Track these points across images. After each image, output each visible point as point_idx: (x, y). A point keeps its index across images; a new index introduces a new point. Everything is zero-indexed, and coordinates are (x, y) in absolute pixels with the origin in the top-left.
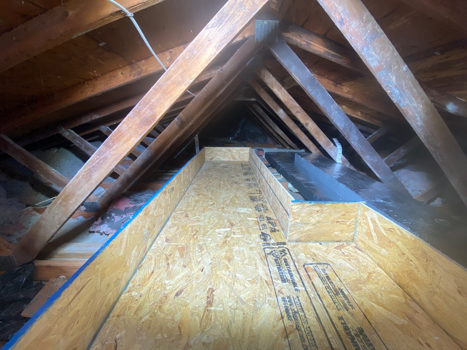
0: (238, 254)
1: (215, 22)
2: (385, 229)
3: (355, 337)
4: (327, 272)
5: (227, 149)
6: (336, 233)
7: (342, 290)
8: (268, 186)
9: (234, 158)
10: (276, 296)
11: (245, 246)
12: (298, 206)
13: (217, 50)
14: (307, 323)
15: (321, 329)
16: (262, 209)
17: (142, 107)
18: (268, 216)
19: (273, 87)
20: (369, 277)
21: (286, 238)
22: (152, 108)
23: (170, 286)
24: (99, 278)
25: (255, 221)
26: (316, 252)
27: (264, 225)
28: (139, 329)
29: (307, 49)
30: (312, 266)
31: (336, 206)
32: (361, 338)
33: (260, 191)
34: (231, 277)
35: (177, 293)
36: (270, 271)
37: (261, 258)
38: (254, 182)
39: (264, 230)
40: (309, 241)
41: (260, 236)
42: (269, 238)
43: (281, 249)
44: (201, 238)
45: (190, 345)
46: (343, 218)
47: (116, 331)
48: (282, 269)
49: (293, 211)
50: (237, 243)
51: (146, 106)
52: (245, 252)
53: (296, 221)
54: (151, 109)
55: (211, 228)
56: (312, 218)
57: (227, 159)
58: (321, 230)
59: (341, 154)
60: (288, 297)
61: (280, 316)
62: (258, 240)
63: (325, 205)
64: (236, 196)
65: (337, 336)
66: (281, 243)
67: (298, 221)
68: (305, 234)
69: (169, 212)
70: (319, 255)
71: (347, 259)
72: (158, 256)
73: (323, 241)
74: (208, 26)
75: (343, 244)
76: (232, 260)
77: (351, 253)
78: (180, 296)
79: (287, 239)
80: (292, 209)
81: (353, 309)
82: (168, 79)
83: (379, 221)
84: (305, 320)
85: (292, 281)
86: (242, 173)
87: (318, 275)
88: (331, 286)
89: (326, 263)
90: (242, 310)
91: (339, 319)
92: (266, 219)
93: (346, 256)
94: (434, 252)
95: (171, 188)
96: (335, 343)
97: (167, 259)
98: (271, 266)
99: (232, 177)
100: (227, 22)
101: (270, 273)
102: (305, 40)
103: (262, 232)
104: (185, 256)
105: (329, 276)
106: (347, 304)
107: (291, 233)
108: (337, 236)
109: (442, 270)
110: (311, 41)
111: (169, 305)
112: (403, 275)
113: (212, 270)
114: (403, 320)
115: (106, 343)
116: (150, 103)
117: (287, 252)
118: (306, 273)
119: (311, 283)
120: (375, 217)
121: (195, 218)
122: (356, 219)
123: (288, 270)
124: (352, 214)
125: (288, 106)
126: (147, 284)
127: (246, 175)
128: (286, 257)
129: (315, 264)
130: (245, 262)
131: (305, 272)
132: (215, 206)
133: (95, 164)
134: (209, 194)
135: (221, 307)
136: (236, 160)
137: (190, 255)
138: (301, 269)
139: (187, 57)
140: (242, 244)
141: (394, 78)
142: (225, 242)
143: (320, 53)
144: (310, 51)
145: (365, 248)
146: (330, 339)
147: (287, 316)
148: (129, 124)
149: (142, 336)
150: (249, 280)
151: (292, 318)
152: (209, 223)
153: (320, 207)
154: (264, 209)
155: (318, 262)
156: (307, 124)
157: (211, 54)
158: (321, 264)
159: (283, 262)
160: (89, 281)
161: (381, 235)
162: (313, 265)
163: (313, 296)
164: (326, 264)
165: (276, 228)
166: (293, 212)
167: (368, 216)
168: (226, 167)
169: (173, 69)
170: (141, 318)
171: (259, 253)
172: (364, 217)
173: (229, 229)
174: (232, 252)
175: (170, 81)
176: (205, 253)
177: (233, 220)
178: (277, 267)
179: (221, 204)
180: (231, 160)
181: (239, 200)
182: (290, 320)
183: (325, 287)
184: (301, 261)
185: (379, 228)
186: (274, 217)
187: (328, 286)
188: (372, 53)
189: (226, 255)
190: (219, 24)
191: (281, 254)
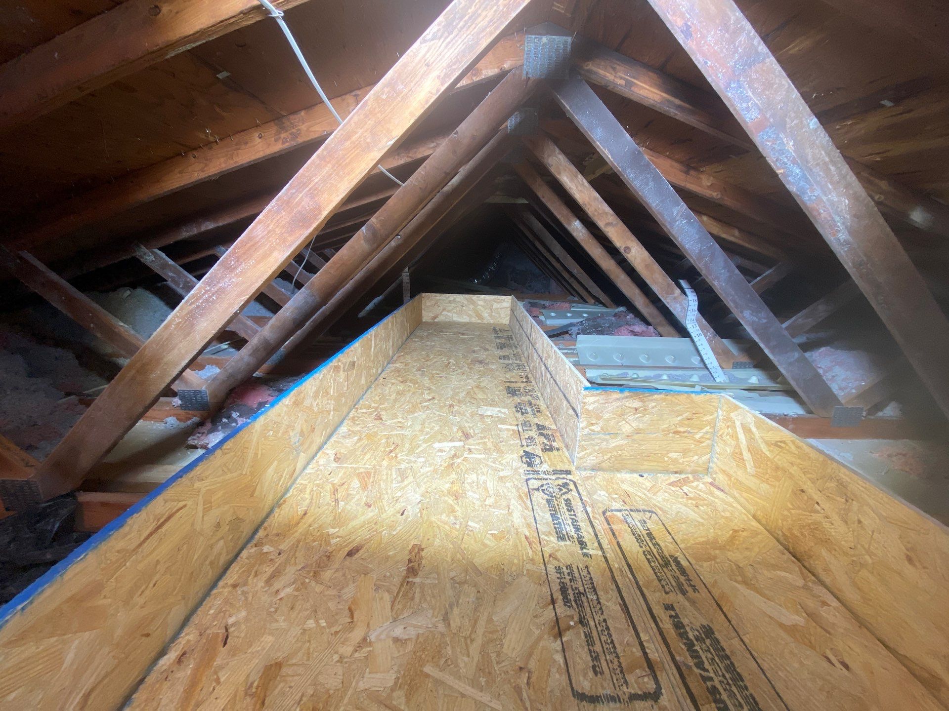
0: (475, 487)
1: (438, 30)
2: (768, 444)
3: (695, 642)
4: (650, 525)
5: (466, 299)
6: (674, 455)
7: (677, 558)
8: (543, 368)
9: (479, 316)
10: (545, 564)
11: (490, 474)
12: (598, 398)
13: (442, 84)
14: (602, 614)
15: (629, 625)
16: (529, 410)
17: (294, 191)
18: (541, 423)
19: (559, 173)
20: (735, 537)
21: (573, 462)
22: (313, 194)
23: (338, 539)
24: (200, 508)
25: (513, 430)
26: (630, 490)
27: (531, 438)
28: (273, 610)
29: (626, 93)
30: (619, 514)
31: (673, 399)
32: (708, 644)
33: (527, 378)
34: (458, 526)
35: (351, 550)
36: (535, 519)
37: (520, 497)
38: (516, 362)
39: (530, 447)
40: (618, 471)
41: (521, 458)
42: (538, 461)
43: (560, 482)
44: (405, 457)
45: (368, 641)
46: (688, 426)
47: (229, 611)
48: (559, 516)
49: (586, 407)
50: (474, 469)
51: (302, 191)
52: (490, 485)
53: (592, 428)
54: (312, 198)
55: (425, 441)
56: (624, 422)
57: (465, 319)
58: (643, 447)
59: (697, 312)
60: (567, 567)
61: (549, 598)
62: (517, 463)
63: (650, 398)
64: (478, 387)
65: (659, 638)
66: (561, 471)
67: (596, 428)
68: (610, 455)
69: (345, 410)
70: (636, 495)
71: (692, 504)
72: (318, 486)
73: (646, 471)
74: (425, 36)
75: (688, 477)
76: (462, 497)
77: (701, 494)
78: (356, 556)
79: (575, 464)
80: (584, 403)
81: (695, 592)
82: (348, 137)
83: (758, 428)
84: (598, 608)
85: (578, 538)
86: (495, 345)
87: (632, 530)
88: (655, 551)
89: (649, 509)
90: (475, 586)
91: (666, 609)
92: (535, 428)
93: (691, 498)
94: (861, 483)
95: (348, 361)
96: (654, 650)
97: (335, 491)
98: (539, 511)
99: (474, 352)
100: (462, 28)
101: (536, 523)
102: (623, 76)
103: (525, 451)
104: (370, 488)
105: (653, 533)
106: (684, 583)
107: (583, 453)
108: (675, 461)
109: (876, 517)
110: (634, 78)
111: (333, 571)
112: (802, 534)
113: (421, 514)
114: (796, 617)
115: (208, 632)
116: (310, 184)
117: (572, 486)
118: (606, 526)
119: (615, 544)
120: (749, 420)
121: (395, 423)
122: (714, 427)
123: (572, 519)
124: (705, 418)
125: (590, 211)
126: (293, 534)
127: (502, 349)
128: (568, 496)
129: (627, 510)
130: (487, 502)
131: (606, 524)
132: (436, 402)
133: (202, 303)
134: (426, 381)
135: (434, 578)
136: (485, 321)
137: (380, 485)
138: (598, 519)
139: (384, 97)
140: (485, 470)
141: (791, 144)
142: (451, 465)
143: (652, 102)
144: (632, 98)
145: (729, 485)
146: (645, 644)
147: (563, 599)
148: (269, 225)
149: (277, 621)
150: (492, 535)
151: (573, 603)
152: (421, 431)
153: (642, 401)
154: (532, 411)
155: (633, 508)
156: (628, 249)
157: (429, 92)
158: (638, 511)
159: (563, 505)
160: (181, 508)
161: (761, 456)
162: (623, 512)
163: (617, 566)
164: (649, 511)
165: (554, 444)
166: (587, 409)
167: (736, 421)
168: (463, 334)
169: (356, 119)
170: (278, 590)
171: (516, 487)
172: (730, 423)
173: (462, 443)
174: (463, 483)
175: (349, 142)
176: (411, 483)
177: (470, 428)
178: (551, 514)
179: (448, 398)
180: (475, 320)
181: (484, 393)
182: (569, 607)
183: (644, 552)
184: (600, 505)
185: (757, 442)
186: (551, 425)
187: (649, 550)
188: (747, 93)
189: (451, 488)
190: (446, 34)
191: (561, 490)
